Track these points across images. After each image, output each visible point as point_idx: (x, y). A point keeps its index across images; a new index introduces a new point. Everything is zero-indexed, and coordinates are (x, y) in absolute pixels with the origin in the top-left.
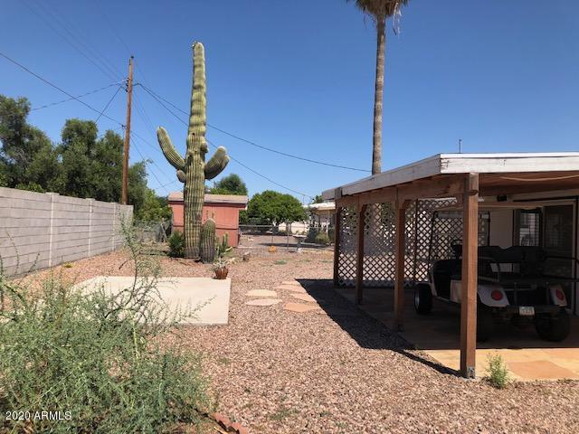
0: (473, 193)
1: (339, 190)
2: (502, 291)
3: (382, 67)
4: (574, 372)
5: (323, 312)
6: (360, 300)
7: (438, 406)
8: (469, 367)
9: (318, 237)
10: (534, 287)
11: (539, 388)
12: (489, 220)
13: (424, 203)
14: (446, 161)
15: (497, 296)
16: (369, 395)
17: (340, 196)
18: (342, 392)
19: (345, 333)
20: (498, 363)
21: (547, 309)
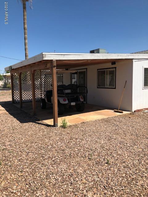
0: (54, 67)
1: (11, 67)
2: (66, 98)
3: (26, 21)
4: (85, 119)
5: (7, 113)
6: (21, 107)
7: (46, 138)
8: (56, 123)
9: (7, 86)
10: (75, 96)
11: (76, 126)
12: (63, 77)
13: (43, 72)
14: (45, 55)
15: (65, 100)
16: (22, 139)
17: (11, 70)
18: (12, 140)
19: (15, 119)
20: (64, 121)
21: (79, 103)
